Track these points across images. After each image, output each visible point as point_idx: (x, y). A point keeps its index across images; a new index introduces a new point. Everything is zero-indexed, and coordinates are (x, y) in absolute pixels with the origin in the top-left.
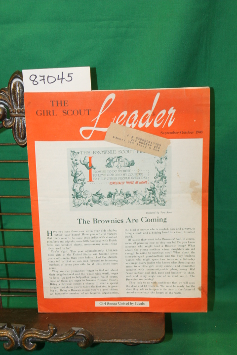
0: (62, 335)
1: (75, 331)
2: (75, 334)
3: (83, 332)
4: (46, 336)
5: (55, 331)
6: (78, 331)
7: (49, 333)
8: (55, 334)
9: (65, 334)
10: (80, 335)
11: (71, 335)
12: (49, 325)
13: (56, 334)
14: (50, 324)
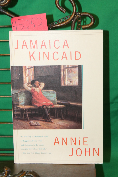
0: (14, 176)
2: (25, 174)
3: (31, 173)
4: (2, 176)
5: (9, 172)
6: (27, 172)
7: (4, 174)
8: (8, 175)
10: (29, 175)
11: (22, 175)
12: (4, 167)
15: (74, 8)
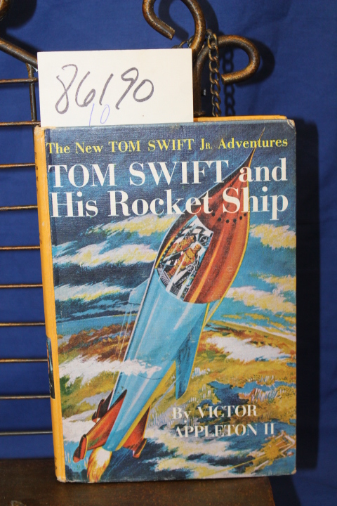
15: (199, 22)
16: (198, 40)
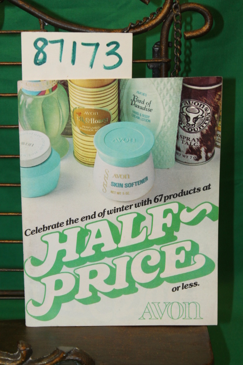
0: (40, 360)
1: (63, 352)
2: (65, 357)
3: (76, 354)
4: (13, 362)
5: (29, 353)
6: (69, 352)
7: (18, 356)
8: (28, 358)
9: (47, 357)
10: (72, 360)
11: (57, 359)
12: (18, 343)
13: (30, 359)
14: (21, 342)
16: (167, 6)
